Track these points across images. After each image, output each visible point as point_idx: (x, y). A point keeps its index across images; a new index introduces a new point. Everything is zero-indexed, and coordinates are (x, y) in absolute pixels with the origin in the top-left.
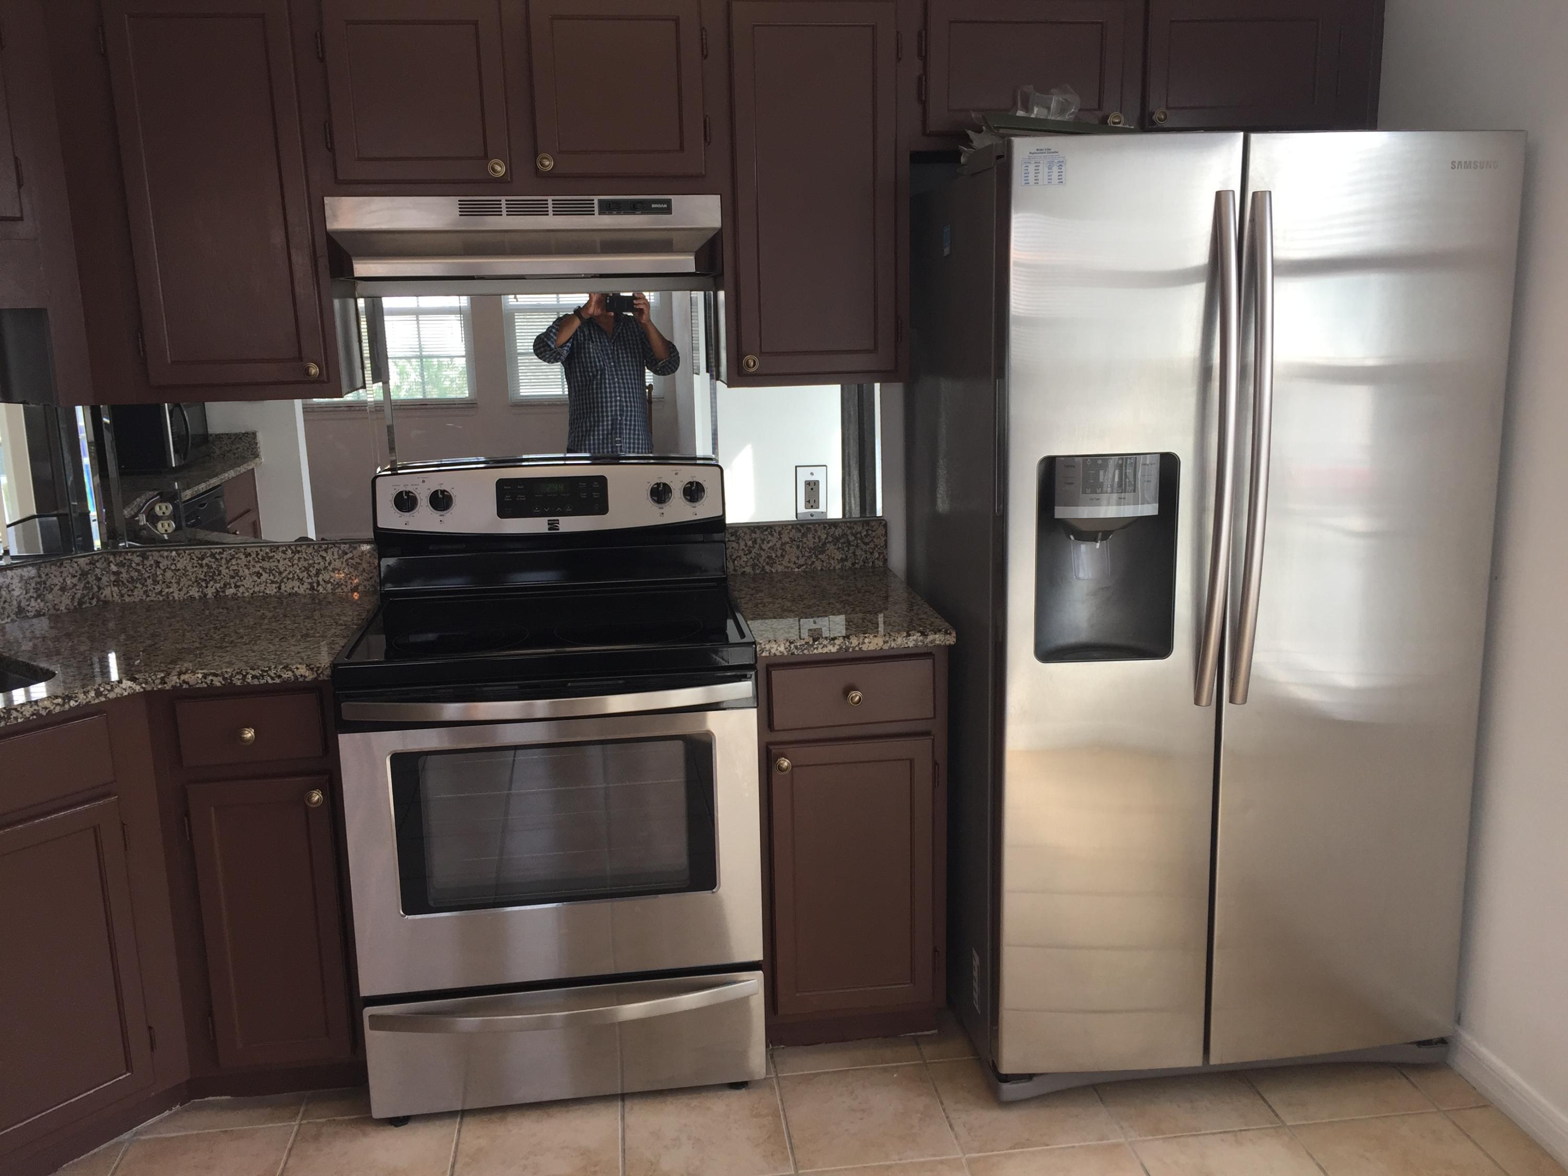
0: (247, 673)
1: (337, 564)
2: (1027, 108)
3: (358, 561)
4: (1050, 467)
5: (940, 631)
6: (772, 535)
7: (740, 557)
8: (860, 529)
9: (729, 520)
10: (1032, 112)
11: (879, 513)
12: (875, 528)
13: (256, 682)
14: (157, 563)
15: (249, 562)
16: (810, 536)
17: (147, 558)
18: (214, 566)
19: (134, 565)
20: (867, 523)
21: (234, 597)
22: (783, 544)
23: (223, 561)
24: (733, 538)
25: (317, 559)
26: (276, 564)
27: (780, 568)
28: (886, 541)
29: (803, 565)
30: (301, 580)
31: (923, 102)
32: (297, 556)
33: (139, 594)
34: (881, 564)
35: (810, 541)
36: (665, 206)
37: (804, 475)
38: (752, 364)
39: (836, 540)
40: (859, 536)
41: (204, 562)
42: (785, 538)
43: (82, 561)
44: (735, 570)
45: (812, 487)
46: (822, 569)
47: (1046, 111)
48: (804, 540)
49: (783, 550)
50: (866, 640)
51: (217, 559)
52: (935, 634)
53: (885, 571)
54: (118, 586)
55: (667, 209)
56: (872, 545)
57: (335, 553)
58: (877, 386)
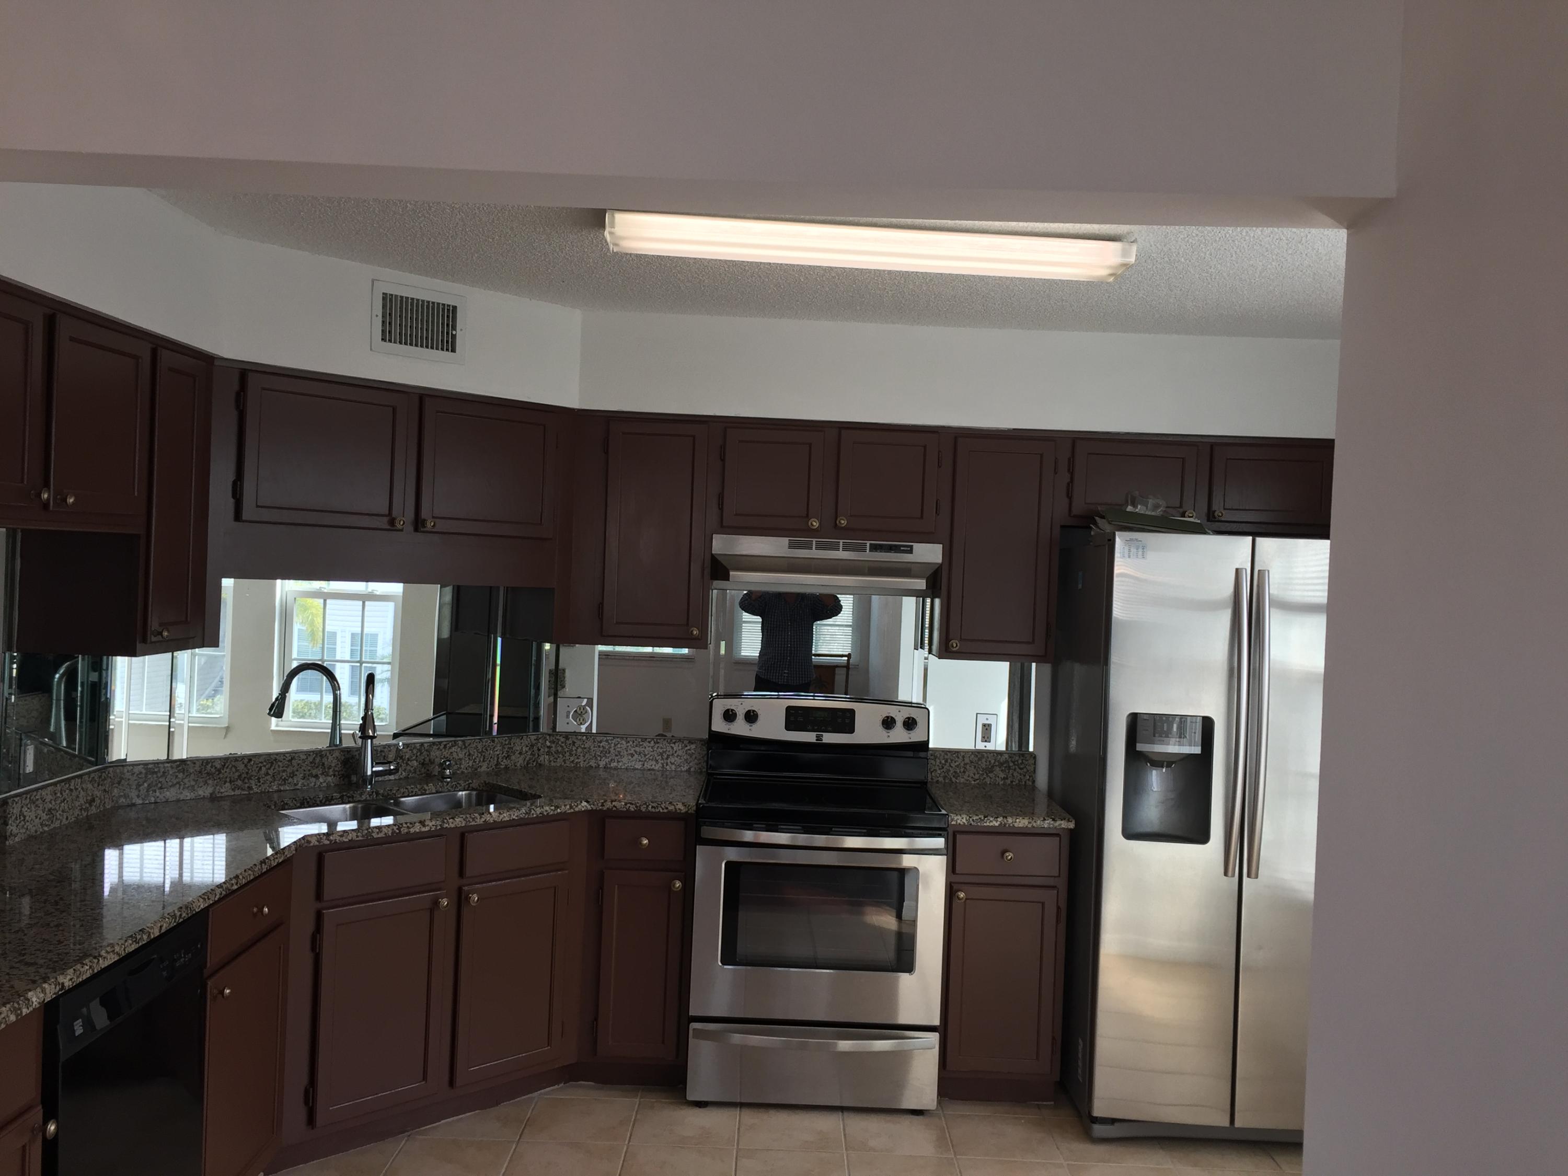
0: (649, 805)
1: (680, 753)
2: (1134, 506)
3: (693, 751)
4: (1134, 720)
5: (1065, 819)
6: (958, 758)
7: (935, 770)
8: (1017, 758)
9: (931, 745)
10: (1137, 507)
11: (1031, 749)
12: (1027, 759)
13: (653, 810)
14: (574, 743)
15: (628, 746)
16: (984, 760)
17: (568, 739)
18: (607, 748)
19: (560, 743)
20: (1023, 755)
21: (616, 769)
22: (965, 764)
23: (613, 745)
24: (932, 757)
25: (669, 749)
26: (643, 749)
27: (962, 780)
28: (1035, 768)
29: (977, 780)
30: (657, 761)
31: (1070, 496)
32: (657, 745)
33: (560, 761)
34: (1031, 783)
35: (983, 764)
36: (909, 549)
37: (982, 720)
38: (955, 645)
39: (1001, 764)
40: (1016, 763)
41: (601, 744)
42: (967, 760)
43: (533, 738)
44: (932, 779)
45: (987, 728)
46: (990, 784)
47: (1145, 508)
48: (980, 763)
49: (965, 768)
50: (1018, 820)
51: (609, 743)
52: (1062, 820)
53: (1034, 788)
54: (549, 755)
55: (910, 551)
56: (1025, 770)
57: (680, 746)
58: (1034, 665)
